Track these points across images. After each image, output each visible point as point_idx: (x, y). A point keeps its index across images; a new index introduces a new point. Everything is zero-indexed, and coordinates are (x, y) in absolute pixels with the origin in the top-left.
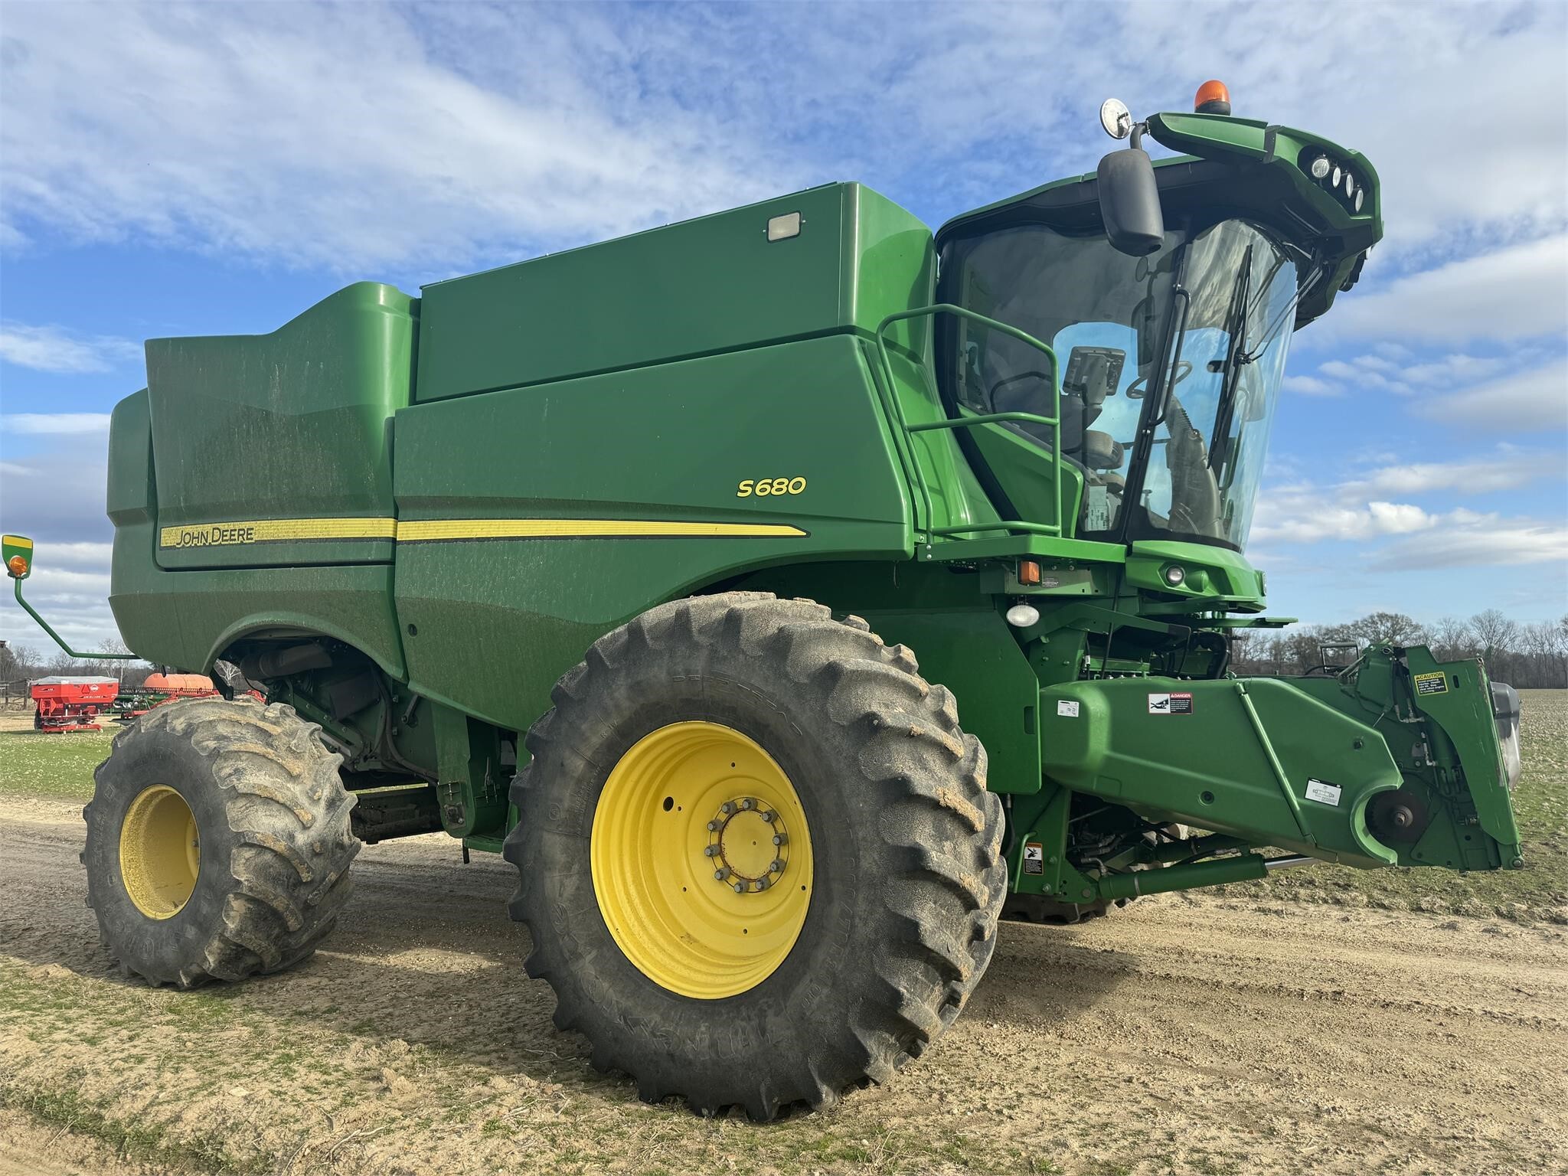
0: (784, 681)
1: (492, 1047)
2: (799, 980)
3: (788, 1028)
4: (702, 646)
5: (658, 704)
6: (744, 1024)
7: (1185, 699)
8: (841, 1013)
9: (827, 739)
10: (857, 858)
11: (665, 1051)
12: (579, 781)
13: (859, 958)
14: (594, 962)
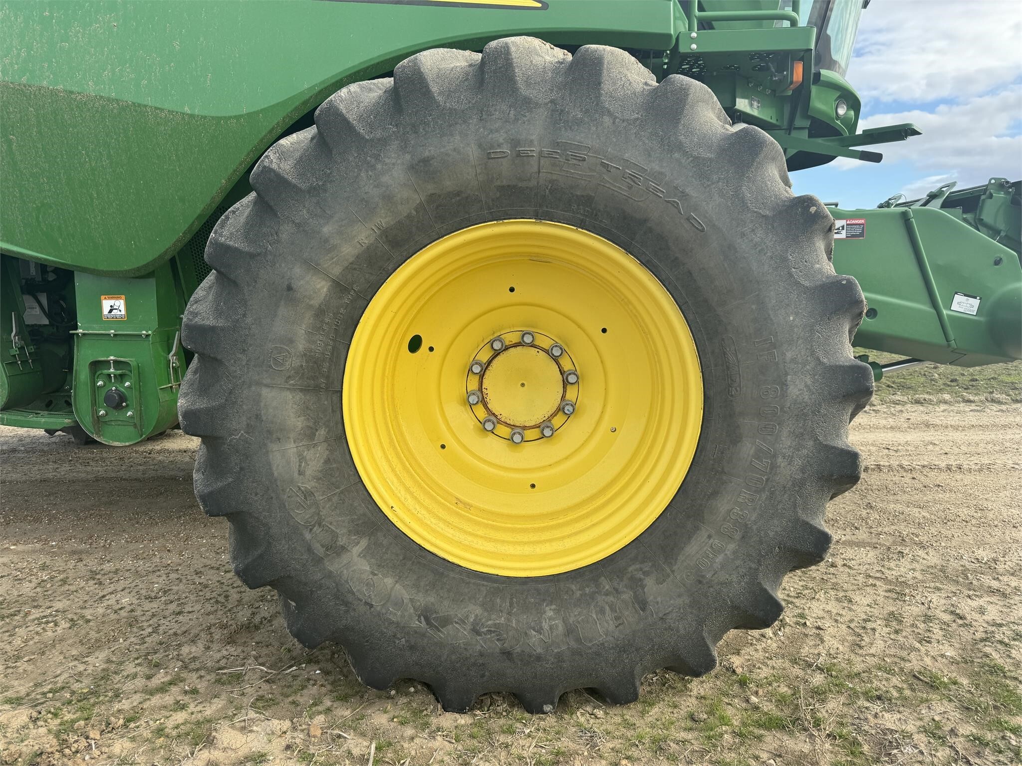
0: (676, 155)
1: (161, 677)
2: (690, 538)
3: (679, 596)
4: (537, 104)
5: (458, 194)
6: (611, 599)
7: (859, 224)
8: (750, 568)
9: (743, 235)
10: (784, 384)
11: (498, 650)
12: (320, 313)
13: (780, 502)
14: (366, 553)
